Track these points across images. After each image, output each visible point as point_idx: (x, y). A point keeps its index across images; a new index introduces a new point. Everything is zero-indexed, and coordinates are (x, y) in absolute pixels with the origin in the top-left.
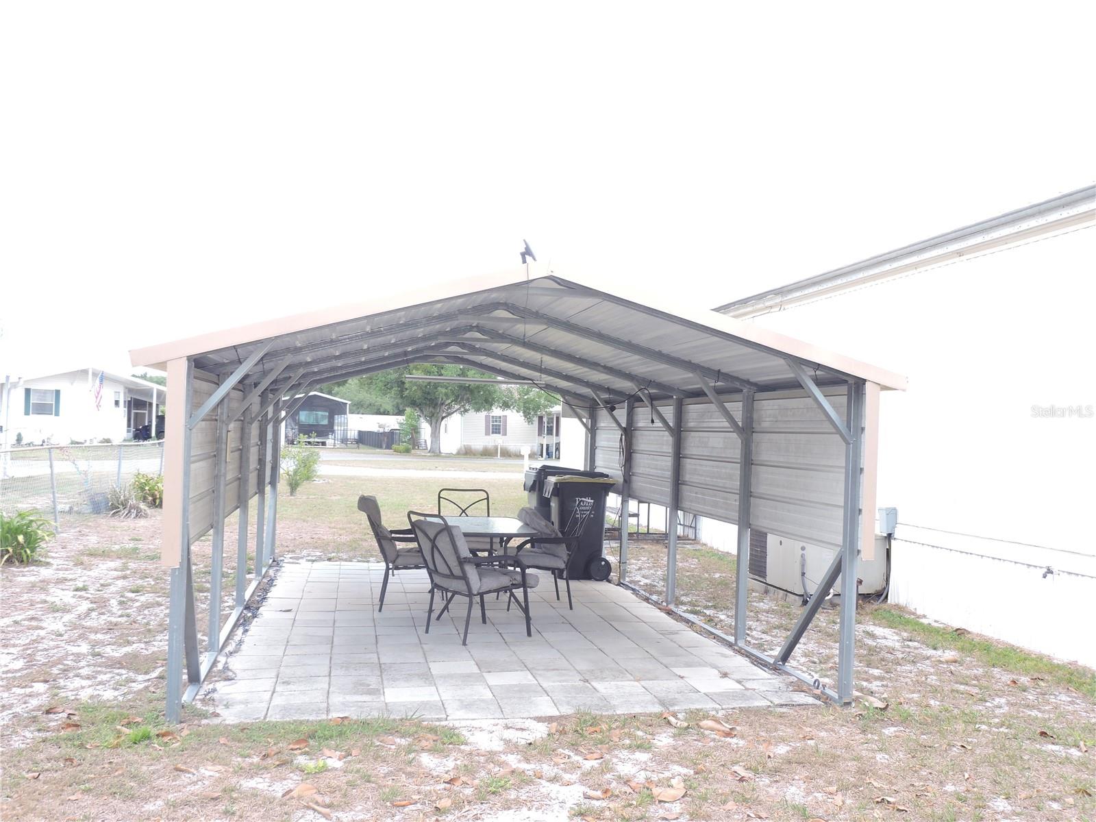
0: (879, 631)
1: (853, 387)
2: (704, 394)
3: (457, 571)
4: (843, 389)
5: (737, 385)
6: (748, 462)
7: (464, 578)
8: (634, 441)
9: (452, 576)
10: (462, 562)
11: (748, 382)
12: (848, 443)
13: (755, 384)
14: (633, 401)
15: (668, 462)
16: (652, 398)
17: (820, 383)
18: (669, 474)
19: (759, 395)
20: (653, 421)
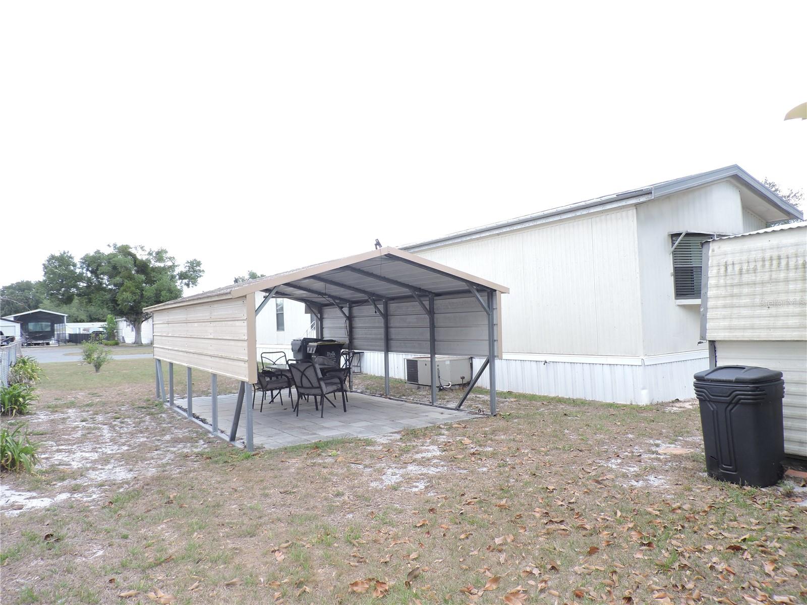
0: (480, 396)
1: (490, 293)
2: (414, 297)
3: (316, 384)
4: (486, 294)
5: (427, 293)
6: (433, 327)
7: (320, 387)
8: (353, 322)
9: (313, 387)
10: (319, 380)
11: (431, 292)
12: (489, 315)
13: (434, 293)
14: (353, 303)
15: (382, 331)
16: (374, 301)
17: (478, 291)
18: (383, 336)
19: (435, 298)
20: (376, 312)
